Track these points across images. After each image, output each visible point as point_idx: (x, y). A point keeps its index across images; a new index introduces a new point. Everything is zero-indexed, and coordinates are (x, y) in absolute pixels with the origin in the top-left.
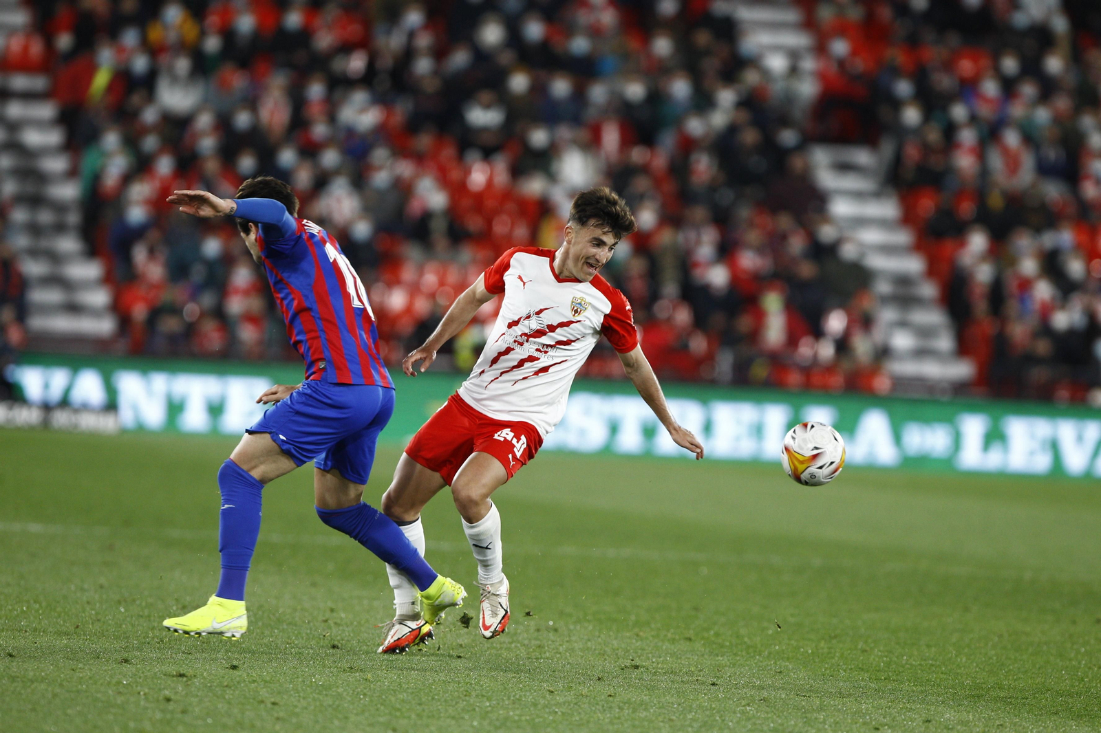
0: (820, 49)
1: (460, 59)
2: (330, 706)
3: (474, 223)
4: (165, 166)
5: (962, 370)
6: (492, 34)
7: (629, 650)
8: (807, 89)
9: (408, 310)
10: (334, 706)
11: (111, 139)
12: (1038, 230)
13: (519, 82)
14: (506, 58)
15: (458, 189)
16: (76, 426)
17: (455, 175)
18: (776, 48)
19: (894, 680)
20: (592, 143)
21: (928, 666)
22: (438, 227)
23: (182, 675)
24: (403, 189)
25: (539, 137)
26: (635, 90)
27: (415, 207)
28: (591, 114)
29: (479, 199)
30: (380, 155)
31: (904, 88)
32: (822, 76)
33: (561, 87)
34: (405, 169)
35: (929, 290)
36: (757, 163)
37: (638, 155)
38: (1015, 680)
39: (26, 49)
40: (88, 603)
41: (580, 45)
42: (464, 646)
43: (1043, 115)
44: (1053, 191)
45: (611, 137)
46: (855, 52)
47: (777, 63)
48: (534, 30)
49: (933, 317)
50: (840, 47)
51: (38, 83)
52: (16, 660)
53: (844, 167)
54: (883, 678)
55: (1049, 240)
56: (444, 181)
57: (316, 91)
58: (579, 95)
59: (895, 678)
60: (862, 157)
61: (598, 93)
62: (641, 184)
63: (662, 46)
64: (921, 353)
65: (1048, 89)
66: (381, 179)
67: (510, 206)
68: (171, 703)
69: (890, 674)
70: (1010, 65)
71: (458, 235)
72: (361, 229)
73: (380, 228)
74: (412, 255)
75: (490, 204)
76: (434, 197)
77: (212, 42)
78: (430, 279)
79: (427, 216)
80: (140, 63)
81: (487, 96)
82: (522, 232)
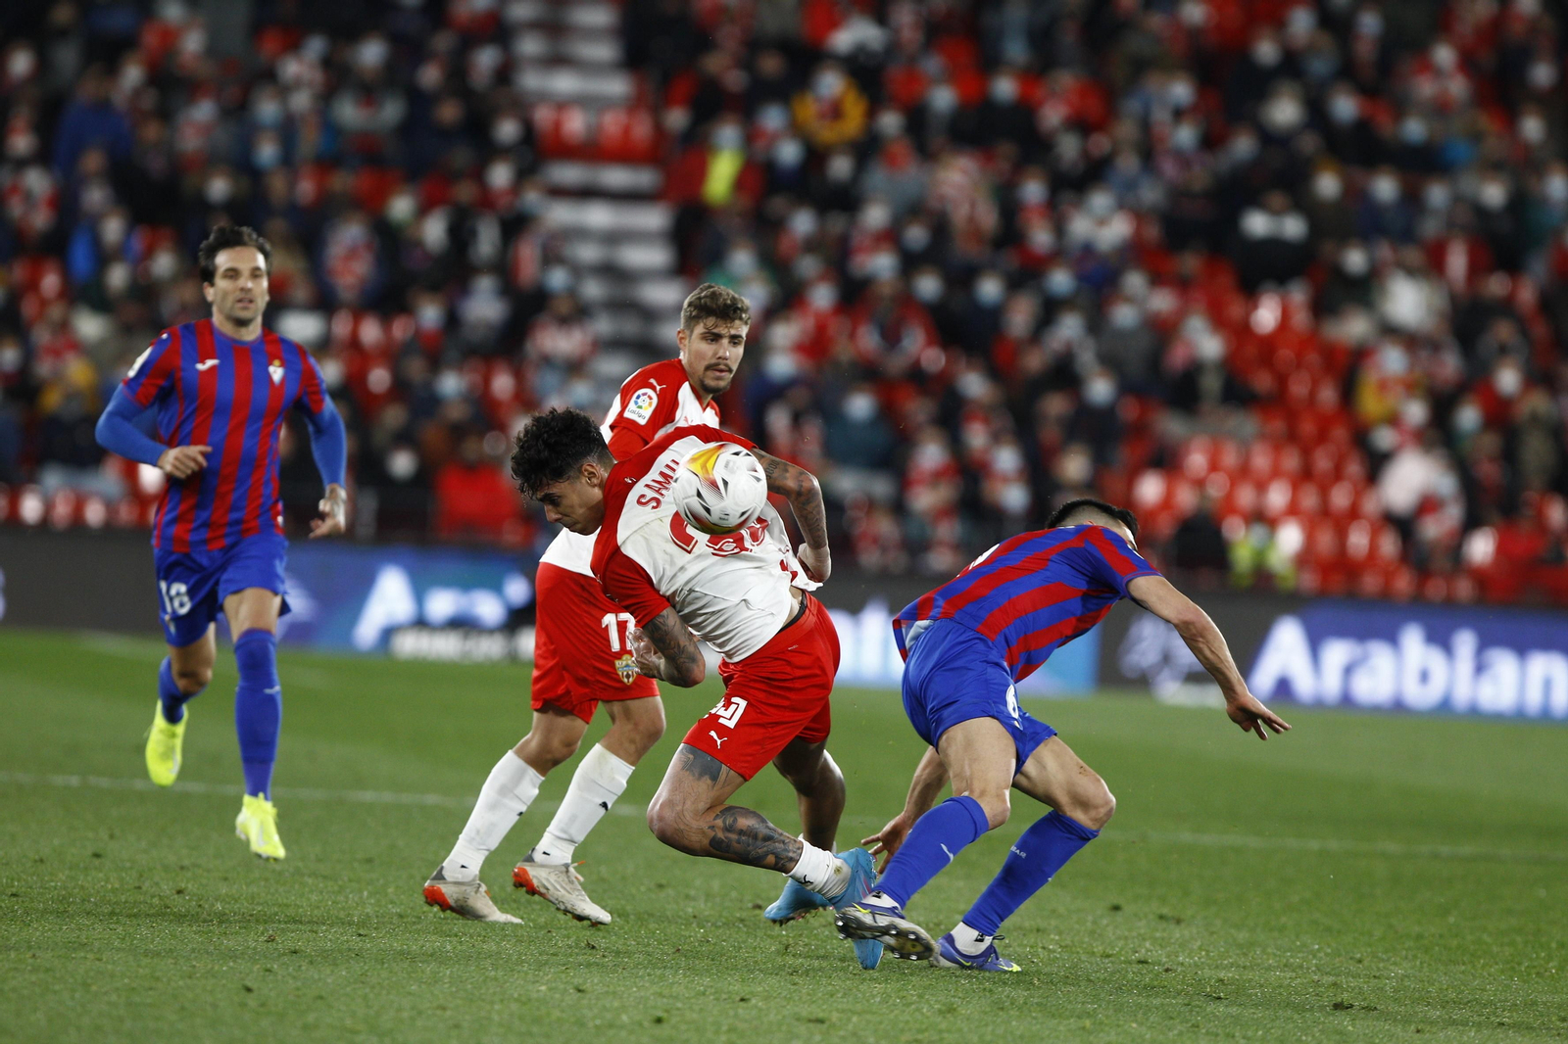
1: (1243, 146)
3: (1263, 382)
4: (822, 297)
6: (1285, 111)
7: (1463, 991)
9: (1167, 503)
11: (742, 260)
13: (1327, 185)
14: (1309, 143)
15: (1239, 332)
17: (1235, 310)
20: (1433, 265)
22: (1211, 383)
23: (821, 1021)
24: (1163, 331)
25: (1355, 260)
26: (1494, 193)
27: (1177, 357)
28: (1430, 225)
29: (1268, 345)
30: (1135, 281)
33: (1385, 188)
34: (1162, 302)
37: (1496, 285)
39: (627, 130)
41: (1414, 129)
42: (1226, 982)
45: (1457, 262)
48: (1345, 107)
51: (642, 178)
52: (588, 996)
56: (1219, 321)
57: (1033, 191)
58: (1412, 199)
61: (1437, 195)
62: (1503, 331)
63: (1532, 128)
66: (1124, 315)
67: (1313, 358)
71: (1237, 394)
72: (1100, 389)
73: (1126, 387)
74: (1171, 426)
75: (1285, 354)
76: (1206, 343)
77: (890, 122)
78: (1197, 460)
79: (1194, 370)
80: (789, 153)
81: (1277, 199)
82: (1328, 395)
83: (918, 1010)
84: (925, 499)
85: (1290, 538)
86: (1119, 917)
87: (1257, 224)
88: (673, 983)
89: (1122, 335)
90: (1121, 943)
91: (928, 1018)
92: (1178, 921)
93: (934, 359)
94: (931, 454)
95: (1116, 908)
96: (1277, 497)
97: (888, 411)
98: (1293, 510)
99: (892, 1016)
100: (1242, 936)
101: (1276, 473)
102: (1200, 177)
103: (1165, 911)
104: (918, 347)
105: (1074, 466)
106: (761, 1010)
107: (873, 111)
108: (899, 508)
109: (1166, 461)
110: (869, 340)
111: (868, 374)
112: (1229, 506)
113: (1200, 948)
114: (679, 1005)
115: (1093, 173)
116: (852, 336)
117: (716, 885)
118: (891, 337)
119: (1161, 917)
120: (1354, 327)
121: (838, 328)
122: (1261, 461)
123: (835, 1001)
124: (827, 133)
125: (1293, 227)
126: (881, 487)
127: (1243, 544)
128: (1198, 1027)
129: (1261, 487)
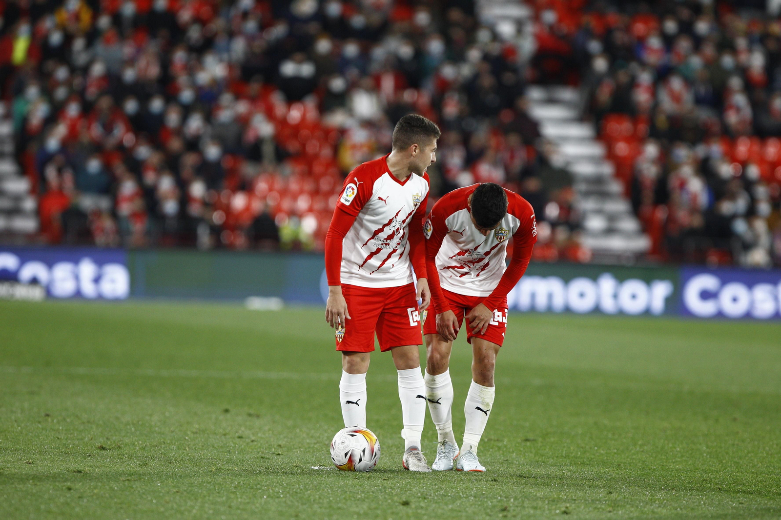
0: (536, 18)
1: (279, 31)
2: (185, 491)
3: (293, 146)
4: (73, 110)
5: (642, 243)
8: (527, 46)
9: (247, 208)
10: (188, 491)
11: (33, 91)
12: (693, 143)
13: (324, 46)
15: (281, 124)
16: (12, 296)
17: (279, 112)
18: (505, 18)
19: (587, 464)
20: (375, 88)
21: (612, 454)
22: (268, 150)
23: (80, 472)
24: (243, 122)
25: (337, 84)
26: (406, 51)
27: (250, 136)
28: (375, 67)
29: (296, 130)
30: (226, 98)
31: (594, 46)
32: (538, 37)
33: (351, 49)
34: (242, 107)
35: (616, 187)
36: (491, 99)
37: (408, 96)
38: (674, 463)
40: (16, 421)
41: (358, 20)
42: (282, 446)
43: (696, 62)
44: (704, 115)
45: (388, 84)
46: (560, 20)
47: (506, 29)
48: (334, 8)
49: (620, 206)
50: (550, 17)
53: (551, 101)
54: (580, 463)
55: (701, 151)
56: (271, 117)
57: (180, 56)
58: (365, 55)
59: (588, 463)
60: (567, 94)
61: (379, 53)
63: (422, 18)
64: (610, 231)
65: (698, 42)
66: (225, 115)
67: (318, 134)
68: (72, 491)
69: (585, 460)
70: (671, 26)
71: (282, 156)
72: (213, 152)
73: (227, 150)
74: (248, 169)
75: (305, 132)
76: (264, 128)
77: (104, 22)
78: (262, 186)
79: (258, 143)
80: (56, 38)
81: (299, 56)
82: (326, 152)
83: (128, 464)
84: (125, 209)
85: (309, 225)
86: (228, 416)
87: (289, 69)
88: (5, 455)
89: (223, 125)
90: (230, 428)
91: (133, 468)
92: (258, 416)
93: (129, 139)
94: (128, 187)
95: (227, 411)
96: (303, 203)
97: (107, 167)
98: (310, 210)
99: (115, 468)
100: (290, 423)
101: (301, 192)
102: (260, 45)
103: (252, 411)
104: (121, 134)
105: (198, 189)
106: (49, 467)
107: (95, 16)
108: (114, 214)
109: (246, 187)
110: (96, 131)
111: (97, 148)
112: (278, 209)
113: (269, 430)
114: (9, 465)
115: (206, 45)
116: (89, 128)
117: (26, 405)
118: (108, 128)
119: (250, 415)
120: (337, 119)
121: (81, 125)
122: (294, 186)
123: (87, 461)
124: (72, 27)
125: (307, 70)
126: (104, 203)
127: (287, 228)
128: (268, 469)
129: (295, 197)
